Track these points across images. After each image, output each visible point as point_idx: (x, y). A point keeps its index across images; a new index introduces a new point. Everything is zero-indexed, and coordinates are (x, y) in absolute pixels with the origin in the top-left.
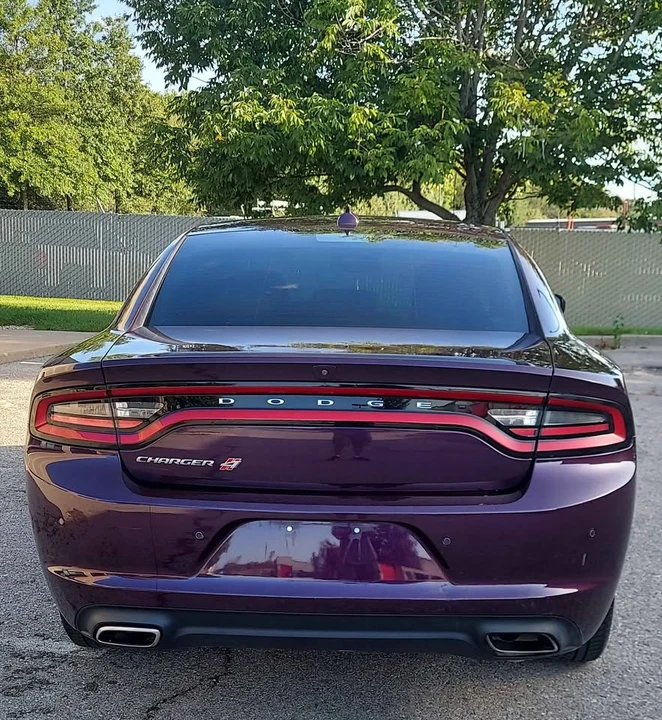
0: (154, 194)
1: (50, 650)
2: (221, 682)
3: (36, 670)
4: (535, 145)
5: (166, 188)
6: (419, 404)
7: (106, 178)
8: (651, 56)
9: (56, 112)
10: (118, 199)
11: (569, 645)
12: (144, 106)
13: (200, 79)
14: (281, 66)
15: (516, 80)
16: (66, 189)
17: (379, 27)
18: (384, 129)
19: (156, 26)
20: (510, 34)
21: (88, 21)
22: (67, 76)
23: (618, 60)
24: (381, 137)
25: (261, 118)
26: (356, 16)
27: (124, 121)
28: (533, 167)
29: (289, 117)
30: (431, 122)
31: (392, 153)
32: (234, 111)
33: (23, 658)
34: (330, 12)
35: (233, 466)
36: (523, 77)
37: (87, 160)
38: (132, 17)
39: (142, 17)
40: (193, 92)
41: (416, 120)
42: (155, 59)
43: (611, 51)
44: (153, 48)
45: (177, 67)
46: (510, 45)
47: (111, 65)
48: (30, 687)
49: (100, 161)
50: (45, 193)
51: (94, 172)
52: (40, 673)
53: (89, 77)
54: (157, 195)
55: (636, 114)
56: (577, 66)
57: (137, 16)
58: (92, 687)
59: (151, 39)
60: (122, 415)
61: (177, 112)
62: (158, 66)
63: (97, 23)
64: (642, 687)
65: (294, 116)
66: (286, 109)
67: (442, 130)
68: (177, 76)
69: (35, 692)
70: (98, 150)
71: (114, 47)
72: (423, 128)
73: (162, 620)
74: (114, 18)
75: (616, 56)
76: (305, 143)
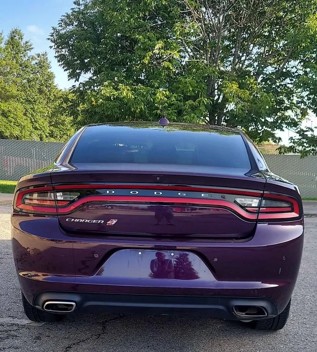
0: (59, 137)
1: (16, 323)
2: (101, 336)
3: (10, 331)
4: (242, 110)
5: (65, 134)
6: (203, 195)
7: (36, 128)
8: (296, 72)
9: (13, 97)
10: (41, 139)
11: (272, 314)
12: (54, 95)
13: (85, 77)
14: (124, 72)
15: (233, 80)
16: (16, 132)
17: (170, 54)
18: (172, 101)
19: (64, 51)
20: (230, 61)
21: (29, 55)
22: (19, 80)
23: (281, 73)
24: (170, 105)
25: (114, 95)
26: (160, 49)
27: (45, 102)
28: (242, 121)
29: (127, 94)
30: (194, 98)
31: (175, 113)
32: (101, 91)
33: (4, 326)
34: (147, 47)
35: (113, 223)
36: (237, 79)
37: (27, 120)
38: (53, 47)
39: (58, 47)
40: (81, 83)
41: (187, 98)
42: (64, 67)
43: (277, 69)
44: (63, 62)
45: (74, 71)
46: (231, 66)
47: (39, 76)
48: (8, 338)
49: (33, 120)
50: (6, 134)
51: (30, 125)
52: (12, 332)
53: (29, 81)
54: (60, 137)
55: (289, 99)
56: (262, 76)
57: (56, 47)
58: (38, 338)
59: (61, 58)
60: (60, 199)
61: (73, 92)
62: (65, 71)
63: (33, 56)
64: (304, 341)
65: (130, 94)
66: (126, 91)
67: (199, 102)
68: (74, 75)
69: (10, 340)
70: (32, 115)
71: (41, 68)
72: (190, 102)
73: (77, 298)
74: (41, 54)
75: (280, 72)
76: (135, 107)
